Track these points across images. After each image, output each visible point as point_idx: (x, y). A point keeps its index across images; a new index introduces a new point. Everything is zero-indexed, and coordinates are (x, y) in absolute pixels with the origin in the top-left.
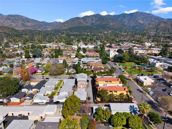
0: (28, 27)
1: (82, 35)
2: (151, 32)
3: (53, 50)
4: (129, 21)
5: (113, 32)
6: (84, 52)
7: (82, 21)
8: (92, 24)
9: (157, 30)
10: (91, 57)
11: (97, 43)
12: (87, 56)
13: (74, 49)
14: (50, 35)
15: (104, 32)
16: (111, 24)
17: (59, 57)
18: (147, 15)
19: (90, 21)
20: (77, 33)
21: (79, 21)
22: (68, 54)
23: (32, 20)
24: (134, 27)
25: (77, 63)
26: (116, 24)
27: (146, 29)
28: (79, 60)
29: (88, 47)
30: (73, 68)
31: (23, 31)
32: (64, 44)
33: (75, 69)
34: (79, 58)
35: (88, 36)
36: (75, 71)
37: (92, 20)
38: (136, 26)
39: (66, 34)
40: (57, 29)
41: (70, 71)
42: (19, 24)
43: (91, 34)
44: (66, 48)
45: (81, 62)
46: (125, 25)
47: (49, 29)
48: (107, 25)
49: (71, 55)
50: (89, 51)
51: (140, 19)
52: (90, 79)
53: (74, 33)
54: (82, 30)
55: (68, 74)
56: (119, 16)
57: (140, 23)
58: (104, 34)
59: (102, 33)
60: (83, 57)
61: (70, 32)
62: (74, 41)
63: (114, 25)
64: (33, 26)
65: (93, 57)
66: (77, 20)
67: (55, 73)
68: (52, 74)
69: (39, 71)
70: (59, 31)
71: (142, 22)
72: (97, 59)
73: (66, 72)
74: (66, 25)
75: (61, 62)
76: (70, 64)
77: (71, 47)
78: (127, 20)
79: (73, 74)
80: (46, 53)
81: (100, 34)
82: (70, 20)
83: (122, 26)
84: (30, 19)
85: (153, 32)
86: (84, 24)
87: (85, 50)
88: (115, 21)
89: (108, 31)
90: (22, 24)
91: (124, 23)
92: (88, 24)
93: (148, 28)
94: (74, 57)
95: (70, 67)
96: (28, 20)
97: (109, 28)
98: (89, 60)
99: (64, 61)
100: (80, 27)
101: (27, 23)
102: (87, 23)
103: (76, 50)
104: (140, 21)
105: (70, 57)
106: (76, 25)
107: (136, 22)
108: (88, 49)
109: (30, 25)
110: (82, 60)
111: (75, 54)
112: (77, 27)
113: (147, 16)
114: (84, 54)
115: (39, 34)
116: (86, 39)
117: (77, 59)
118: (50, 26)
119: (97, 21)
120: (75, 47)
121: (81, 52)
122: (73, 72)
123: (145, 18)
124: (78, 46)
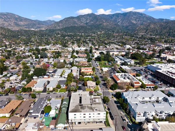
0: (21, 26)
1: (76, 36)
2: (141, 33)
3: (53, 52)
4: (123, 21)
5: (106, 32)
6: (77, 54)
7: (76, 20)
8: (87, 23)
9: (146, 31)
10: (81, 57)
11: (88, 45)
12: (79, 57)
13: (69, 51)
14: (46, 35)
15: (97, 33)
16: (105, 24)
17: (59, 58)
18: (140, 14)
19: (84, 20)
20: (71, 34)
21: (74, 21)
22: (65, 55)
23: (25, 19)
24: (127, 27)
25: (72, 62)
26: (110, 24)
27: (137, 30)
28: (73, 60)
29: (81, 49)
30: (70, 64)
31: (18, 31)
32: (61, 46)
33: (71, 65)
34: (74, 58)
35: (82, 36)
36: (71, 66)
37: (87, 20)
38: (128, 26)
39: (61, 35)
40: (52, 29)
41: (68, 66)
42: (12, 23)
43: (85, 35)
44: (63, 51)
45: (75, 61)
46: (118, 25)
47: (43, 29)
48: (101, 25)
49: (68, 56)
50: (81, 53)
51: (133, 19)
52: (79, 70)
53: (69, 34)
54: (76, 30)
55: (67, 67)
56: (113, 15)
57: (133, 23)
58: (98, 35)
59: (95, 34)
60: (76, 57)
61: (64, 32)
62: (69, 43)
63: (108, 25)
64: (26, 25)
65: (83, 58)
66: (71, 20)
67: (60, 67)
68: (58, 67)
69: (50, 66)
70: (53, 31)
71: (134, 22)
72: (85, 59)
73: (66, 66)
74: (60, 24)
75: (62, 61)
76: (68, 62)
77: (67, 49)
78: (121, 20)
79: (70, 67)
80: (49, 55)
81: (93, 35)
82: (64, 19)
83: (115, 26)
84: (23, 18)
85: (143, 33)
86: (79, 24)
87: (77, 52)
88: (109, 20)
89: (101, 32)
90: (15, 23)
91: (118, 23)
92: (83, 24)
93: (139, 28)
94: (70, 57)
95: (68, 64)
96: (21, 19)
97: (103, 29)
98: (80, 60)
99: (64, 61)
100: (75, 27)
101: (20, 22)
102: (81, 22)
103: (71, 52)
104: (133, 20)
105: (67, 58)
106: (70, 24)
107: (129, 22)
108: (80, 51)
109: (23, 24)
110: (75, 60)
111: (70, 56)
112: (71, 27)
113: (139, 16)
114: (77, 56)
115: (35, 35)
116: (80, 40)
117: (72, 59)
118: (43, 25)
119: (91, 21)
120: (70, 49)
121: (75, 54)
122: (69, 67)
123: (138, 18)
124: (72, 48)
